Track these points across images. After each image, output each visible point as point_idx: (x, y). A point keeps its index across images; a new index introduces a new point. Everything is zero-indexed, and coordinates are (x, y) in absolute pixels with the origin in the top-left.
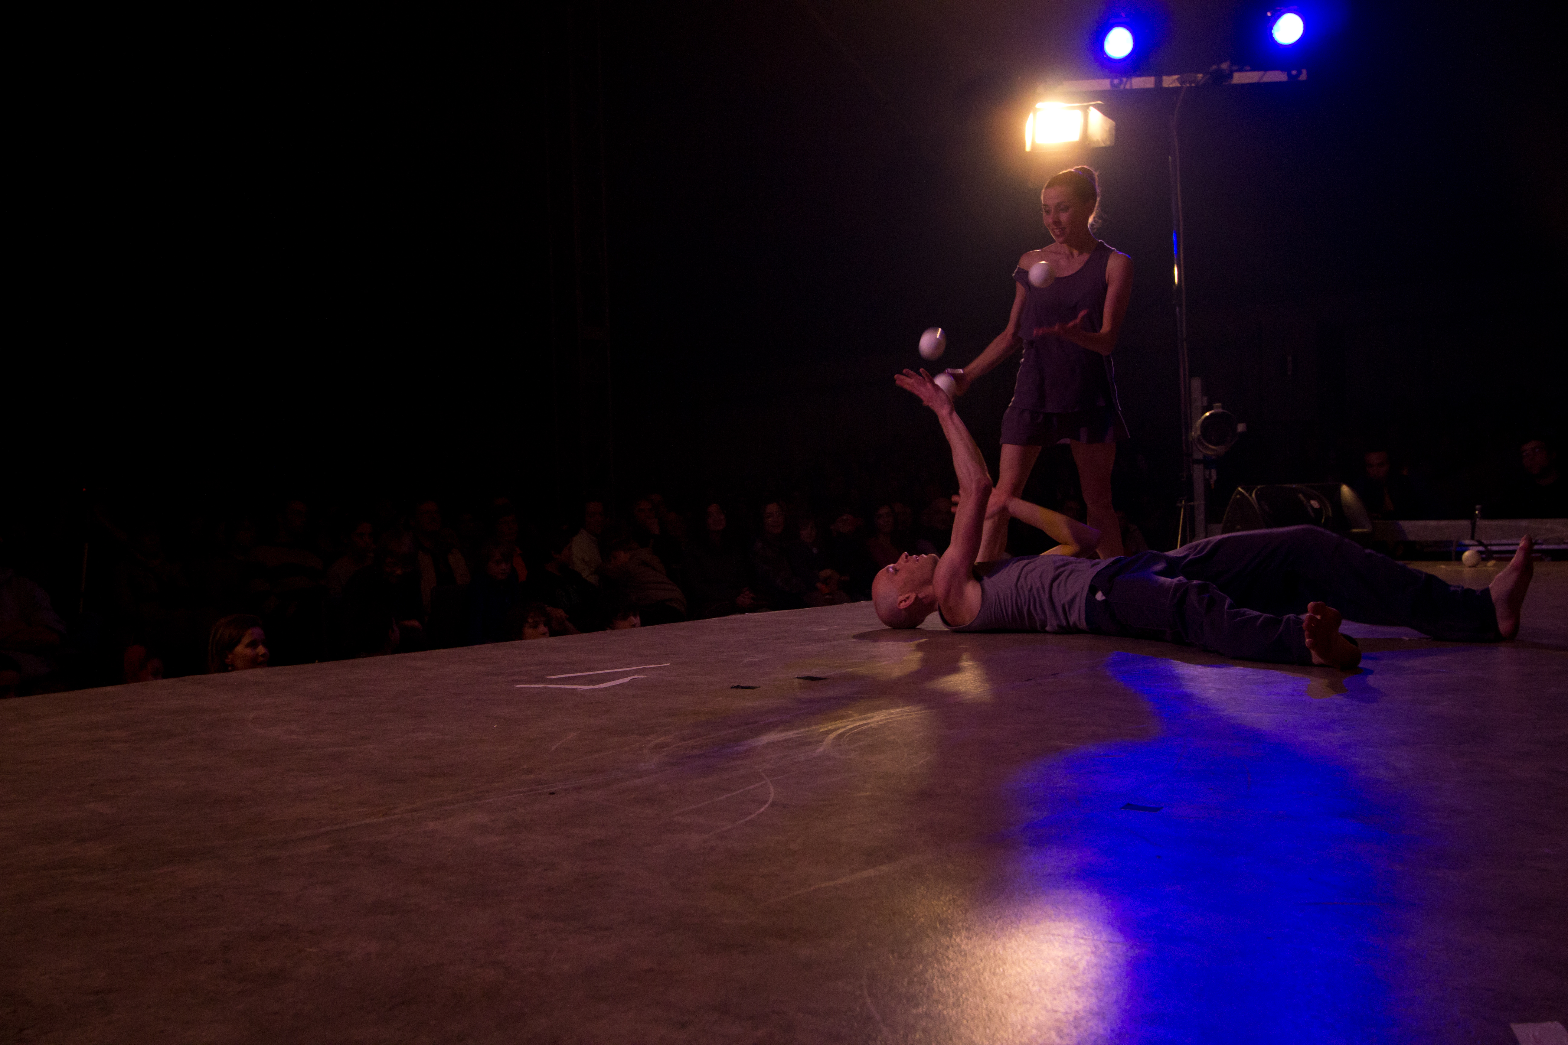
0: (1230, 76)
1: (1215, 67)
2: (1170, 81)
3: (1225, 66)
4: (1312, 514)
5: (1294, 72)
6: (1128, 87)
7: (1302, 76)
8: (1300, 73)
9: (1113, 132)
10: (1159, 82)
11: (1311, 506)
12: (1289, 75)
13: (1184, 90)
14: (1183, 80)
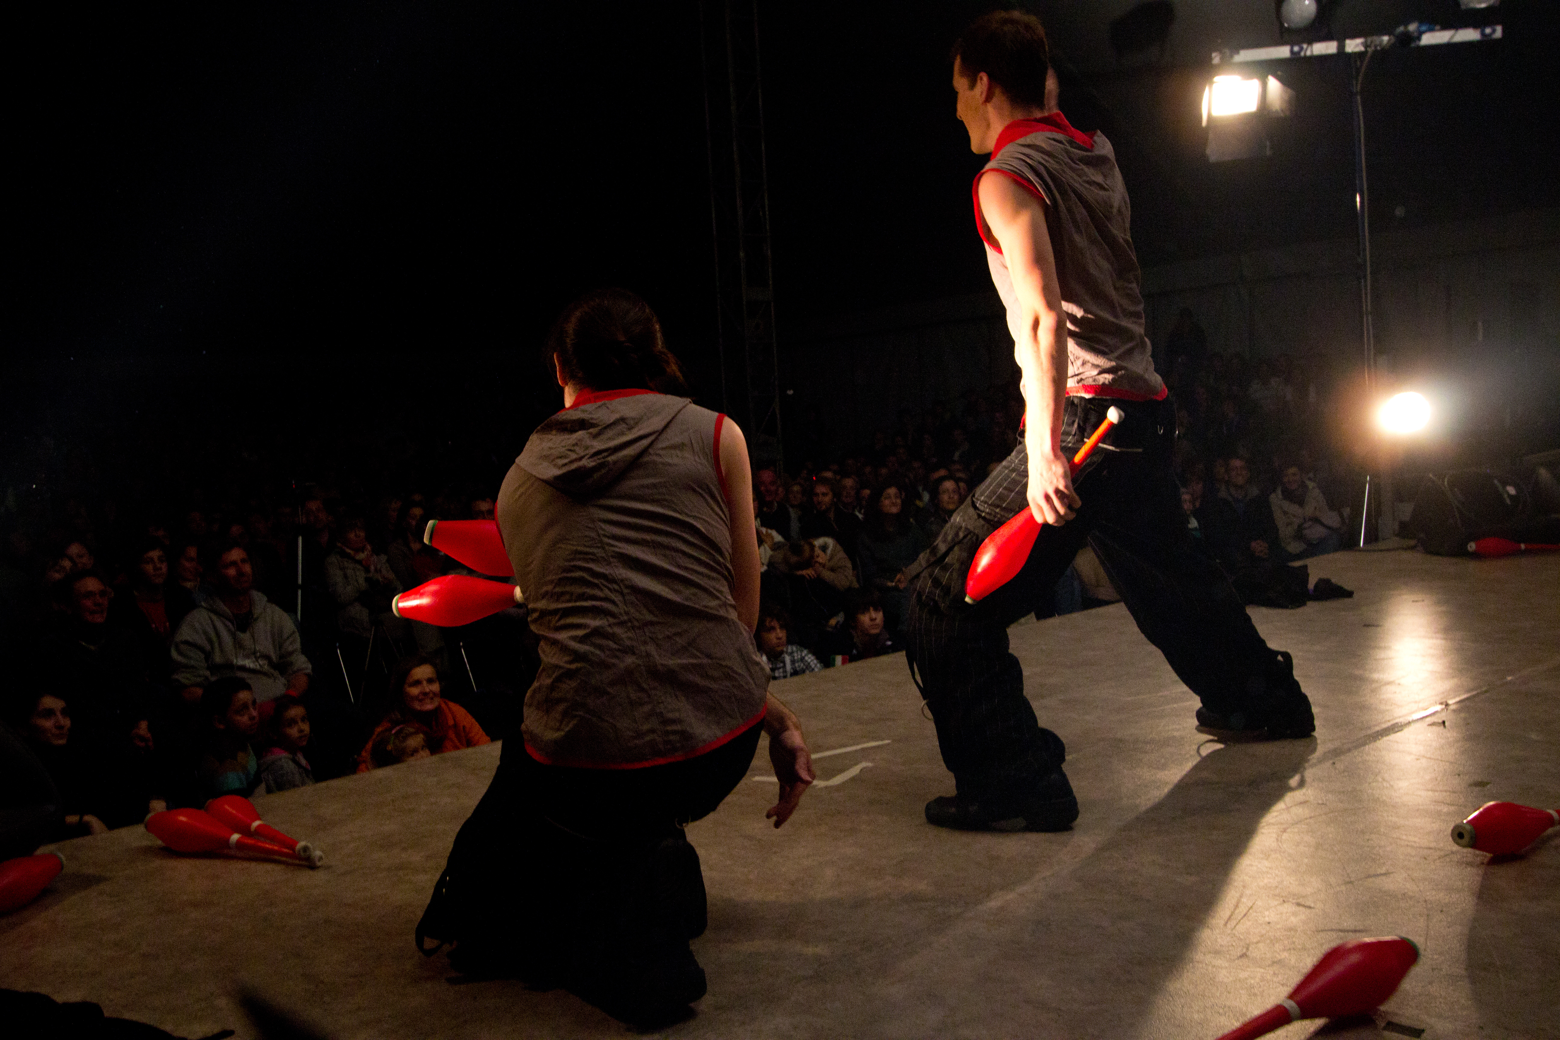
0: (1419, 38)
1: (1401, 29)
2: (1353, 45)
3: (1412, 27)
4: (1508, 501)
5: (1487, 31)
6: (1308, 53)
7: (1496, 34)
8: (1494, 31)
10: (1341, 47)
11: (1507, 493)
12: (1483, 34)
13: (1369, 55)
14: (1369, 43)
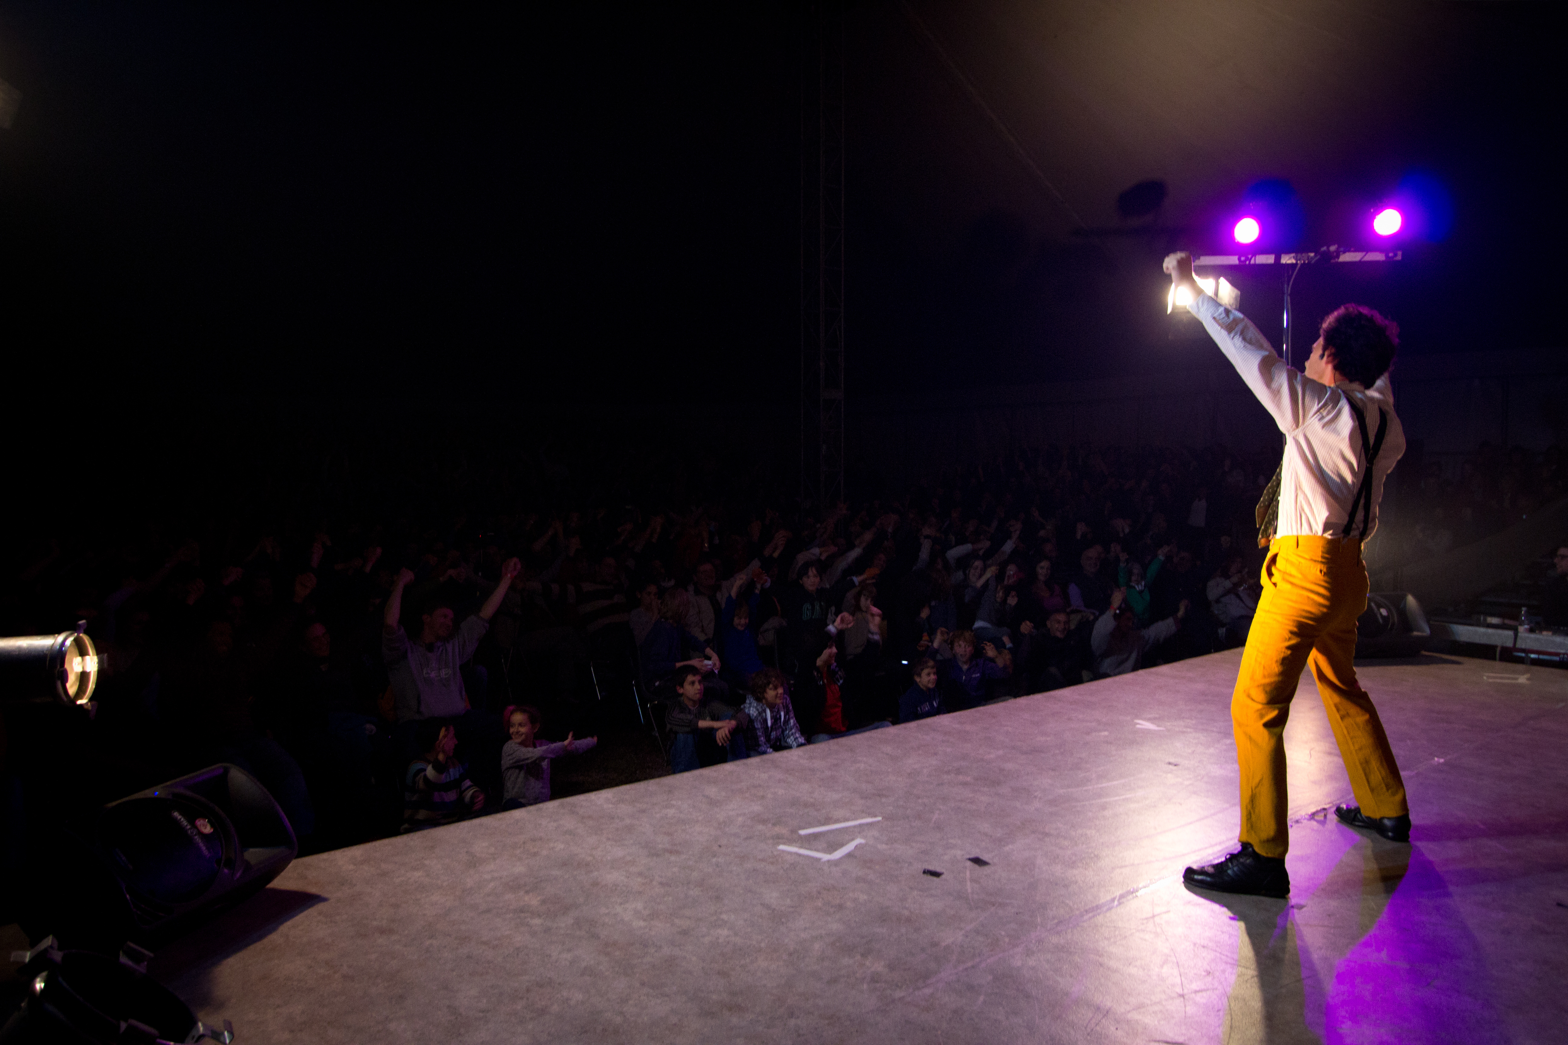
0: (1338, 257)
1: (1324, 249)
2: (1287, 259)
3: (1333, 248)
4: (1381, 620)
5: (1391, 255)
6: (1252, 262)
7: (1397, 257)
8: (1396, 255)
9: (1239, 299)
10: (1277, 259)
11: (1381, 614)
12: (1387, 256)
13: (1299, 266)
14: (1298, 258)
